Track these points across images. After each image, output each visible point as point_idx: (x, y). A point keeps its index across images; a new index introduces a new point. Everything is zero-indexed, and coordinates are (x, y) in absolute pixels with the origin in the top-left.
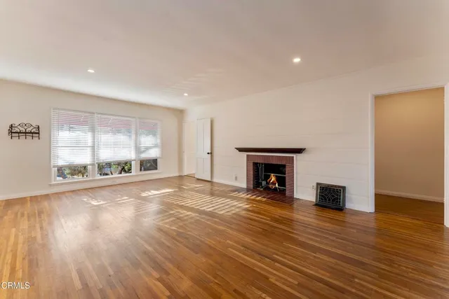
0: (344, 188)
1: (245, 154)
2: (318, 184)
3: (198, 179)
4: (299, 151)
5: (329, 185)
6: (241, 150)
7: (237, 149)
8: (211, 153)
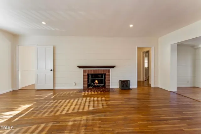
0: (129, 80)
1: (82, 70)
2: (120, 80)
3: (38, 90)
4: (113, 67)
5: (124, 80)
6: (80, 67)
7: (78, 66)
8: (53, 70)
